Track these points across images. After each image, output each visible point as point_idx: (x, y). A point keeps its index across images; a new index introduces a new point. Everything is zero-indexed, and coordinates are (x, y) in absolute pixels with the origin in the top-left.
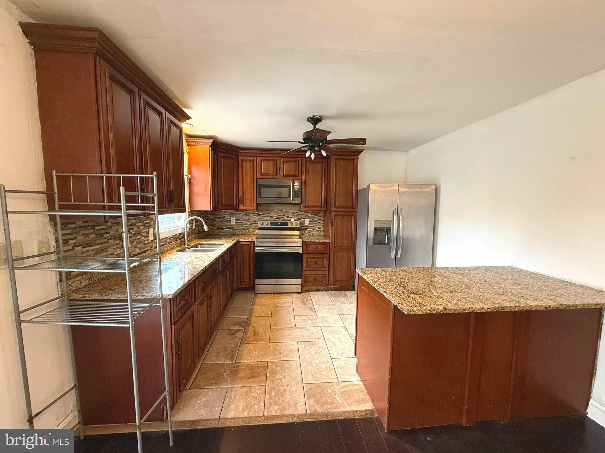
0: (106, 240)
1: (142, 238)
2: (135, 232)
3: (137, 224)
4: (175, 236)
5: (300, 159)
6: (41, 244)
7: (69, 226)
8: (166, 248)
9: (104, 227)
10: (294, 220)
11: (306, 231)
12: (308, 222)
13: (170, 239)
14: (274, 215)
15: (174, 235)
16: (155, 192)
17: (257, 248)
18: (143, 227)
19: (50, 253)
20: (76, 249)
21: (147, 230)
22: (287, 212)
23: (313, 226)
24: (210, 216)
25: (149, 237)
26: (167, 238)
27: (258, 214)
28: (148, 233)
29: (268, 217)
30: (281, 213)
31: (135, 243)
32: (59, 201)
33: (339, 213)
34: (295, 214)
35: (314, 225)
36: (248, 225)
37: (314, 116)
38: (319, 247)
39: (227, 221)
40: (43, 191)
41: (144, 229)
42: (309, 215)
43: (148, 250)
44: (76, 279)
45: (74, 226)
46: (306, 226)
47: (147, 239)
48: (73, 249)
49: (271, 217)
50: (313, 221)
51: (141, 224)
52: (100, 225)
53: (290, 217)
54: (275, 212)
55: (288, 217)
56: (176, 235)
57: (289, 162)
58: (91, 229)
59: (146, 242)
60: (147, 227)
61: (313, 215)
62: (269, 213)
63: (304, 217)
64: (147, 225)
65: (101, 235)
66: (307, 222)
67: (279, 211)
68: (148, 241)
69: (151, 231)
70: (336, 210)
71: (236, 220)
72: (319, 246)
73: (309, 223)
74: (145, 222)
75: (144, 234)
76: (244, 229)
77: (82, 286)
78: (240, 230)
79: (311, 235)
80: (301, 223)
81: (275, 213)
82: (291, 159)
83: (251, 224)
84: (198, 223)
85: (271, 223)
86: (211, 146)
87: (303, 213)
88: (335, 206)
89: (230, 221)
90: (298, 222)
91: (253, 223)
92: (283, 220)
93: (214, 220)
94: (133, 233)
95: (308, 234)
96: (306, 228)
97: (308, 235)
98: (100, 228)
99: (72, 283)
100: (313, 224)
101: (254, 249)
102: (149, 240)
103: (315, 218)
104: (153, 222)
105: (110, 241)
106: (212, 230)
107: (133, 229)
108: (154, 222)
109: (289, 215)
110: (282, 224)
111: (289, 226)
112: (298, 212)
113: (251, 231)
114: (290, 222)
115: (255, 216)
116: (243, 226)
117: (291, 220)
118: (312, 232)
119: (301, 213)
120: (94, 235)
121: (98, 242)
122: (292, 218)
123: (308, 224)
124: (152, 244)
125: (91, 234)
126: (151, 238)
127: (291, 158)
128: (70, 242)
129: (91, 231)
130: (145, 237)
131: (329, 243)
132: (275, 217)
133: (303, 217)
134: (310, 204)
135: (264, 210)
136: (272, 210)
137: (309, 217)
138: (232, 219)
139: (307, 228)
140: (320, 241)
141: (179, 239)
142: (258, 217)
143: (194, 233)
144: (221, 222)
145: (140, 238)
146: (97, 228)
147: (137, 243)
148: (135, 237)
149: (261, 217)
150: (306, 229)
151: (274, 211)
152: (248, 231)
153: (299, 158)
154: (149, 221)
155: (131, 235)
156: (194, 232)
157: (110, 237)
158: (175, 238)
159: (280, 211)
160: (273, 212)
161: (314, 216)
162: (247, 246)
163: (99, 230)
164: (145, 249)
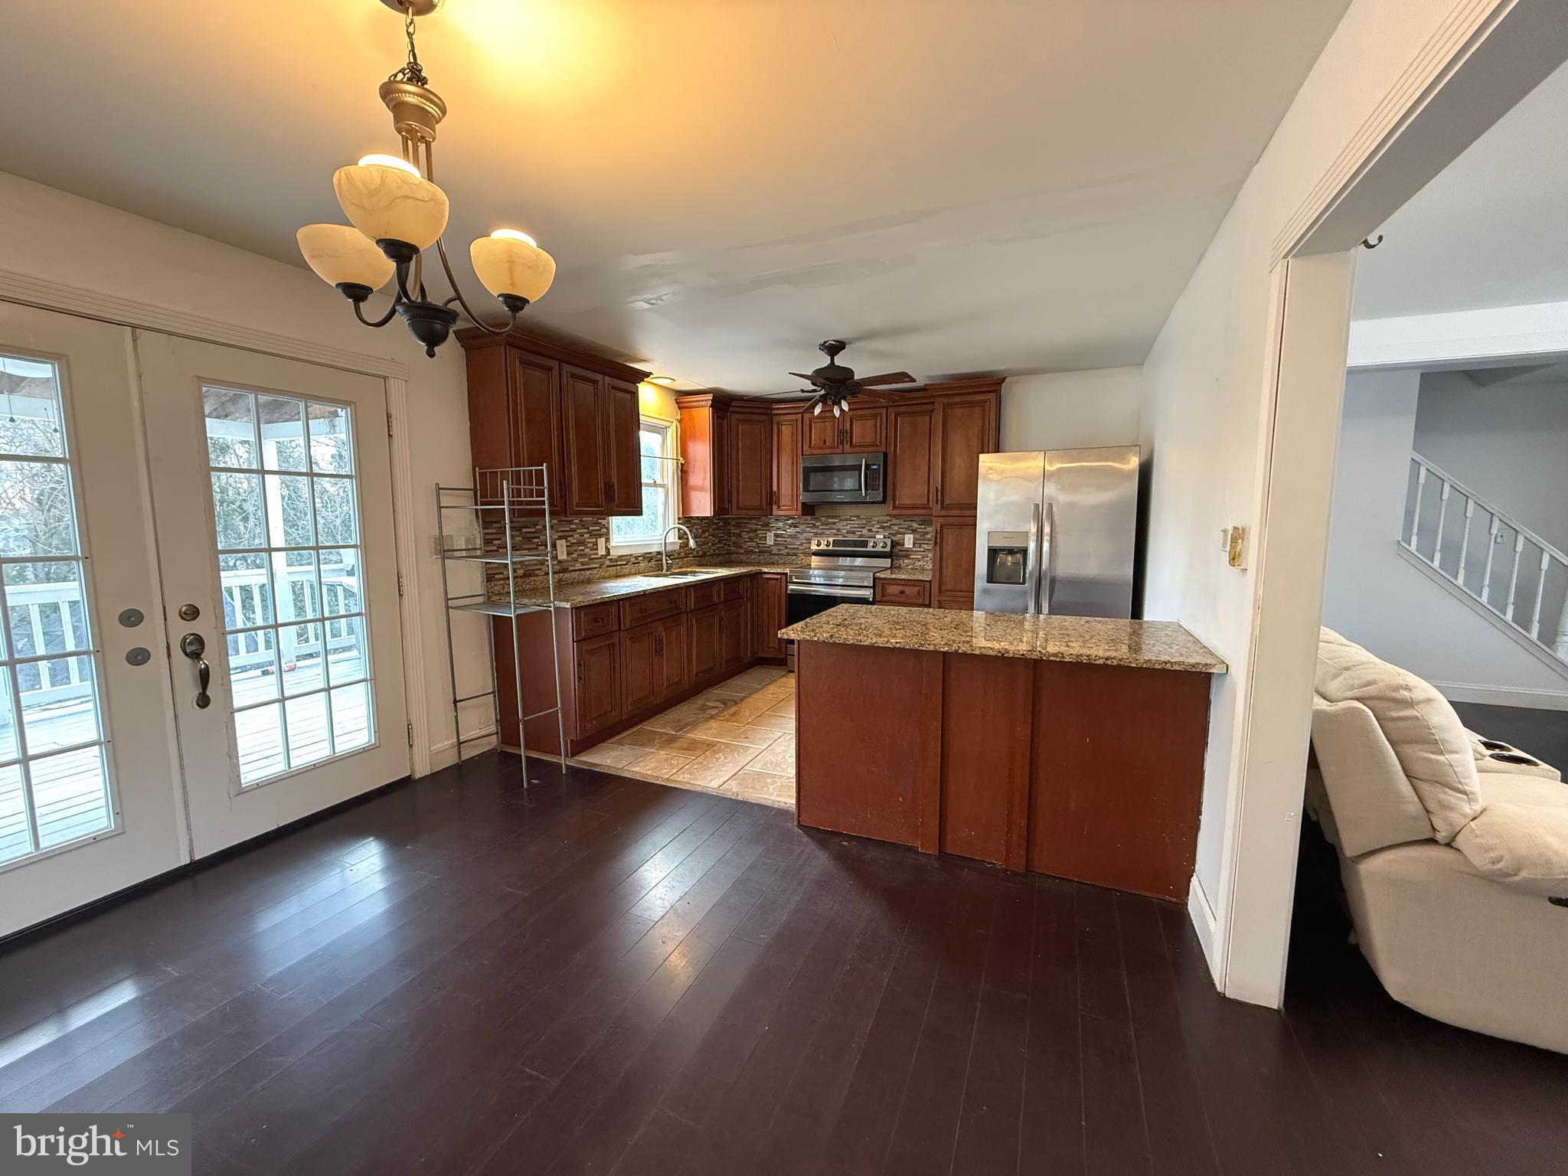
0: (535, 546)
1: (586, 550)
2: (575, 541)
3: (578, 531)
4: (647, 556)
5: (885, 409)
6: (467, 540)
7: (494, 525)
8: (628, 570)
9: (533, 530)
10: (882, 537)
11: (906, 561)
12: (912, 541)
13: (636, 558)
14: (844, 526)
15: (646, 553)
16: (546, 485)
17: (791, 587)
18: (588, 535)
19: (476, 549)
20: (500, 550)
21: (595, 540)
22: (869, 520)
23: (922, 549)
24: (733, 528)
25: (597, 549)
26: (631, 555)
27: (814, 525)
28: (597, 545)
29: (833, 531)
30: (857, 522)
31: (575, 555)
32: (481, 498)
33: (951, 520)
34: (885, 524)
35: (926, 546)
36: (796, 547)
37: (825, 342)
38: (908, 590)
39: (761, 539)
40: (470, 488)
41: (589, 538)
42: (915, 525)
43: (596, 568)
44: (499, 583)
45: (498, 525)
46: (908, 550)
47: (593, 552)
48: (497, 551)
49: (839, 530)
50: (921, 538)
51: (586, 531)
52: (528, 528)
53: (874, 530)
54: (846, 520)
55: (870, 530)
56: (650, 553)
57: (862, 417)
58: (518, 530)
59: (592, 557)
60: (595, 535)
61: (923, 527)
62: (835, 523)
63: (904, 530)
64: (594, 533)
65: (529, 540)
66: (909, 541)
67: (853, 519)
68: (596, 556)
69: (602, 541)
70: (944, 513)
71: (776, 536)
72: (908, 588)
73: (914, 544)
74: (591, 528)
75: (590, 545)
76: (788, 554)
77: (504, 592)
78: (782, 555)
79: (917, 569)
80: (894, 544)
81: (845, 523)
82: (867, 412)
83: (802, 544)
84: (703, 540)
85: (835, 543)
86: (712, 406)
87: (903, 522)
88: (942, 504)
89: (766, 537)
90: (889, 542)
91: (805, 541)
92: (861, 536)
93: (739, 536)
94: (572, 541)
95: (910, 567)
96: (907, 553)
97: (912, 569)
98: (528, 530)
99: (495, 585)
100: (923, 545)
101: (787, 587)
102: (597, 554)
103: (927, 533)
104: (605, 530)
105: (540, 548)
106: (736, 555)
107: (572, 536)
108: (608, 529)
109: (873, 526)
110: (856, 544)
111: (869, 549)
112: (891, 520)
113: (800, 559)
114: (872, 540)
115: (808, 529)
116: (787, 548)
117: (877, 536)
118: (919, 563)
119: (897, 522)
120: (520, 538)
121: (525, 547)
122: (877, 532)
123: (911, 546)
124: (602, 560)
125: (517, 536)
126: (602, 552)
127: (866, 410)
128: (494, 542)
129: (518, 533)
130: (591, 550)
131: (928, 584)
132: (846, 531)
133: (901, 530)
134: (906, 501)
135: (824, 517)
136: (840, 516)
137: (914, 531)
138: (768, 534)
139: (909, 553)
140: (910, 578)
141: (656, 561)
142: (813, 531)
143: (691, 555)
144: (751, 539)
145: (583, 550)
146: (524, 530)
147: (578, 555)
148: (576, 548)
149: (819, 531)
150: (907, 556)
151: (843, 518)
152: (794, 557)
153: (883, 407)
154: (598, 528)
155: (568, 544)
156: (692, 553)
157: (540, 543)
158: (648, 557)
159: (855, 519)
160: (843, 520)
161: (925, 528)
162: (775, 581)
163: (527, 533)
164: (591, 566)
